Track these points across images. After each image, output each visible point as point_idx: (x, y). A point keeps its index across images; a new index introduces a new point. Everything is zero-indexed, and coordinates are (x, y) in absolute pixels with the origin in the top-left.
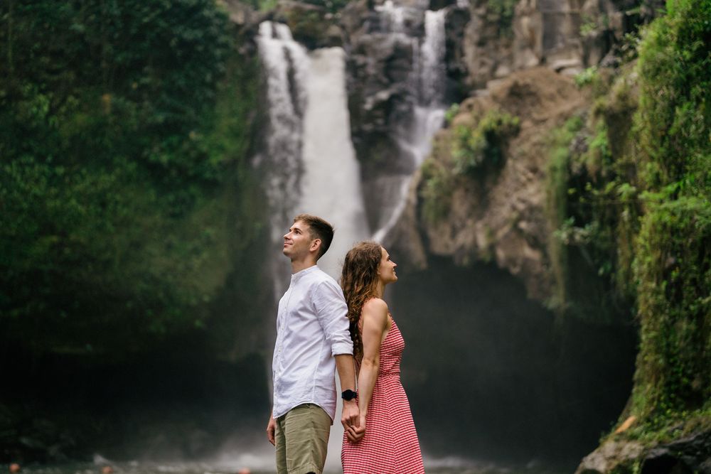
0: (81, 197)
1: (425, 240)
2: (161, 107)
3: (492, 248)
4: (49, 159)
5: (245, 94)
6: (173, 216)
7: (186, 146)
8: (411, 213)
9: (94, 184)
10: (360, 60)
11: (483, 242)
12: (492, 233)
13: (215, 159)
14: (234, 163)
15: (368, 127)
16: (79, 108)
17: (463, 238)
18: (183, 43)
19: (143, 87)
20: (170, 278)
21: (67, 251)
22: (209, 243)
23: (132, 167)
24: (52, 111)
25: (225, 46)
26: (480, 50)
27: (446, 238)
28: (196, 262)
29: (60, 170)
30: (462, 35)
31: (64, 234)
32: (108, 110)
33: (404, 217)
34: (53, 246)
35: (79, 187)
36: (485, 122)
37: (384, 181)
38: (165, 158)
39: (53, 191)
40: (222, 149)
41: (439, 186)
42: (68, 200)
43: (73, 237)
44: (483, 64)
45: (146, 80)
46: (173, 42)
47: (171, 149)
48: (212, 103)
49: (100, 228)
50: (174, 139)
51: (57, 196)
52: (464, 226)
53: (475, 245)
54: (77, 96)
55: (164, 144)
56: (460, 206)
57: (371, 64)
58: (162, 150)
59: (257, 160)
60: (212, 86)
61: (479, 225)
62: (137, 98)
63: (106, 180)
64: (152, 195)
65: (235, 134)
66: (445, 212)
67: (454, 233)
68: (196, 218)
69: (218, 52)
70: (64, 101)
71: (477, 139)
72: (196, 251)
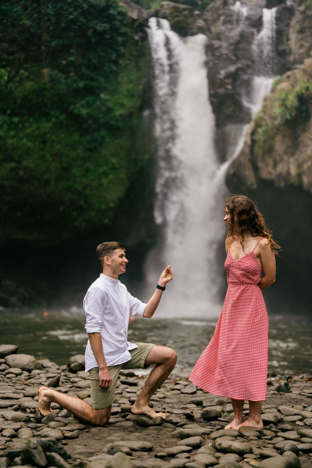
0: (30, 137)
1: (256, 169)
2: (82, 77)
3: (300, 175)
4: (9, 112)
5: (138, 68)
6: (90, 150)
7: (98, 103)
8: (247, 150)
9: (38, 128)
10: (216, 43)
11: (293, 171)
12: (300, 166)
13: (119, 112)
14: (130, 115)
15: (221, 91)
16: (28, 78)
17: (281, 168)
18: (97, 33)
19: (70, 63)
20: (88, 192)
21: (21, 173)
22: (114, 168)
23: (63, 117)
24: (10, 80)
25: (124, 34)
26: (300, 36)
27: (270, 168)
28: (105, 181)
29: (16, 119)
30: (288, 25)
31: (19, 162)
32: (46, 79)
33: (242, 153)
34: (12, 170)
35: (28, 131)
36: (297, 88)
37: (230, 128)
38: (84, 111)
39: (12, 133)
40: (122, 105)
41: (266, 132)
42: (21, 139)
43: (25, 163)
44: (301, 46)
45: (71, 59)
46: (90, 33)
47: (89, 105)
48: (116, 74)
49: (42, 158)
50: (90, 99)
51: (14, 137)
52: (282, 160)
53: (288, 173)
54: (26, 70)
55: (83, 102)
56: (280, 146)
57: (224, 46)
58: (83, 106)
59: (146, 113)
60: (116, 63)
61: (292, 160)
62: (65, 71)
63: (46, 126)
64: (76, 136)
65: (131, 95)
66: (270, 150)
67: (275, 165)
68: (105, 152)
69: (120, 39)
70: (17, 72)
71: (292, 100)
72: (105, 174)
